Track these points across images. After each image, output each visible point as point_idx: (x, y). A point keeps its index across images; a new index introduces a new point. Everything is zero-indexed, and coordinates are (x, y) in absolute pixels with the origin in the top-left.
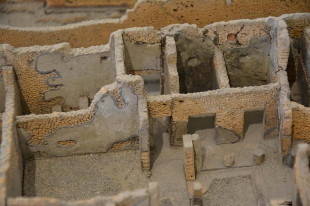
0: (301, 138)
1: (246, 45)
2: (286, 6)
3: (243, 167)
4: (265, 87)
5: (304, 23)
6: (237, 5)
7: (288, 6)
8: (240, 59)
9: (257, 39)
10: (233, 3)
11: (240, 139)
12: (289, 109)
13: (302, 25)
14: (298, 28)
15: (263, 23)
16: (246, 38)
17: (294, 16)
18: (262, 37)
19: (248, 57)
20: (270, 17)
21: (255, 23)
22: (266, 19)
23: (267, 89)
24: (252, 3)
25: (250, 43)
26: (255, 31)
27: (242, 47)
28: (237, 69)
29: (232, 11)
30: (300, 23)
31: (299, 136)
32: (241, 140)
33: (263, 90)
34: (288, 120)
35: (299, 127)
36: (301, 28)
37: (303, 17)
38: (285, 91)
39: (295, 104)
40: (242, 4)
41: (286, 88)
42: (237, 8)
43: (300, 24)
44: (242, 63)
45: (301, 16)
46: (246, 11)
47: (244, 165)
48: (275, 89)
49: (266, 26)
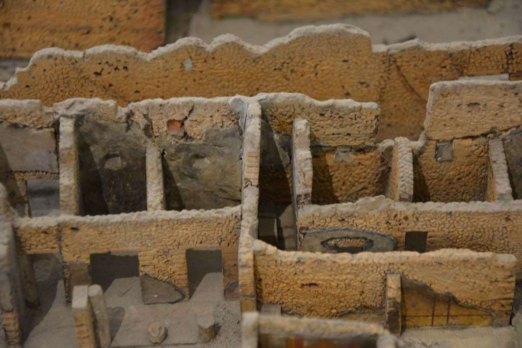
0: (276, 301)
1: (200, 139)
3: (180, 344)
4: (218, 212)
5: (293, 111)
6: (201, 72)
7: (288, 80)
8: (194, 162)
9: (218, 130)
10: (194, 69)
11: (184, 297)
12: (248, 252)
13: (290, 113)
14: (284, 117)
15: (225, 105)
16: (199, 128)
17: (276, 97)
18: (225, 127)
19: (206, 160)
20: (237, 96)
21: (212, 105)
22: (231, 99)
23: (220, 216)
24: (226, 70)
25: (207, 138)
26: (214, 118)
27: (194, 142)
28: (189, 179)
29: (194, 80)
30: (287, 109)
31: (272, 298)
32: (186, 299)
33: (214, 217)
34: (246, 270)
35: (271, 283)
36: (290, 117)
37: (291, 99)
38: (250, 221)
39: (260, 245)
40: (211, 71)
41: (251, 216)
42: (203, 77)
43: (288, 112)
44: (197, 170)
45: (288, 98)
47: (181, 342)
48: (234, 216)
49: (231, 112)
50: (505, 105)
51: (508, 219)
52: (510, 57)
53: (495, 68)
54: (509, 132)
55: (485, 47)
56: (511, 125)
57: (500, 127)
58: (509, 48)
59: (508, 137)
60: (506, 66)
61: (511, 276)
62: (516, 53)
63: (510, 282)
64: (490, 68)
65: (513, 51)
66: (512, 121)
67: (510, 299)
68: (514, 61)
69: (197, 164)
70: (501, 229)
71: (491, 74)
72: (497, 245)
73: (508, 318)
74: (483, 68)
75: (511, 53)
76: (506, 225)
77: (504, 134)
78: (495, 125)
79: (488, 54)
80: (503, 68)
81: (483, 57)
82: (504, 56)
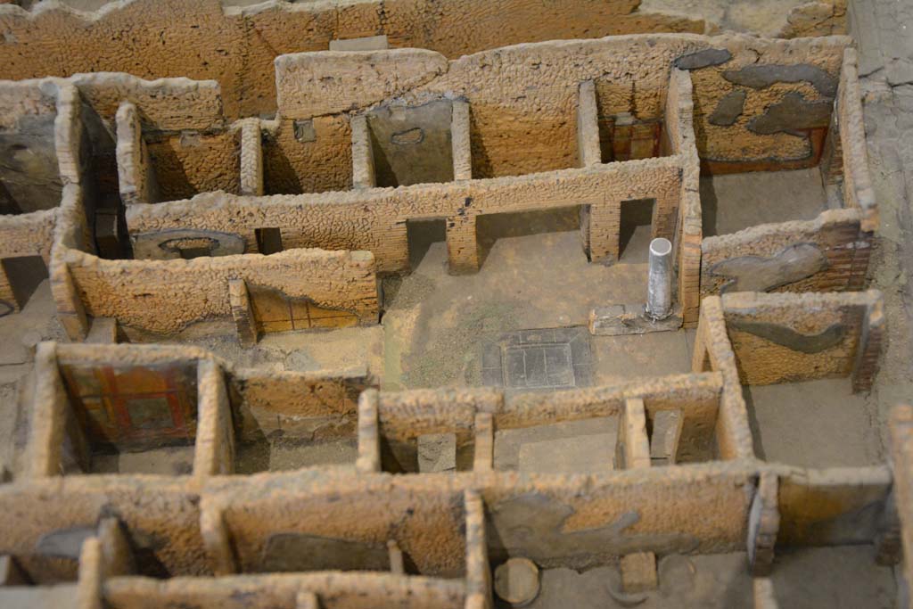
0: (109, 313)
1: (15, 128)
2: (127, 50)
3: (6, 365)
4: (28, 218)
5: (117, 93)
6: (26, 44)
7: (132, 50)
8: (15, 154)
9: (33, 118)
10: (17, 41)
11: (12, 309)
12: (60, 264)
13: (115, 96)
14: (109, 100)
15: (35, 88)
16: (10, 115)
17: (94, 78)
18: (41, 115)
19: (28, 150)
20: (50, 78)
21: (20, 90)
22: (41, 82)
23: (30, 221)
24: (56, 41)
25: (22, 126)
26: (26, 104)
27: (8, 132)
28: (13, 173)
29: (20, 54)
30: (111, 91)
31: (104, 311)
32: (16, 311)
33: (23, 224)
34: (59, 286)
35: (98, 295)
36: (116, 100)
37: (112, 80)
38: (64, 227)
39: (75, 255)
40: (38, 43)
41: (65, 221)
42: (29, 49)
43: (112, 94)
44: (21, 162)
45: (109, 79)
46: (50, 55)
48: (47, 222)
49: (44, 96)
50: (362, 78)
51: (366, 210)
52: (382, 17)
53: (368, 29)
54: (372, 108)
55: (353, 6)
56: (373, 100)
57: (362, 101)
58: (380, 7)
59: (371, 113)
60: (380, 27)
61: (369, 274)
62: (389, 12)
63: (370, 281)
64: (363, 29)
65: (385, 10)
66: (373, 95)
67: (373, 298)
68: (388, 21)
69: (19, 156)
70: (360, 220)
71: (365, 37)
72: (360, 238)
73: (377, 316)
74: (354, 30)
75: (383, 13)
76: (366, 216)
77: (367, 109)
78: (355, 100)
79: (357, 14)
80: (377, 29)
81: (352, 18)
82: (376, 16)
